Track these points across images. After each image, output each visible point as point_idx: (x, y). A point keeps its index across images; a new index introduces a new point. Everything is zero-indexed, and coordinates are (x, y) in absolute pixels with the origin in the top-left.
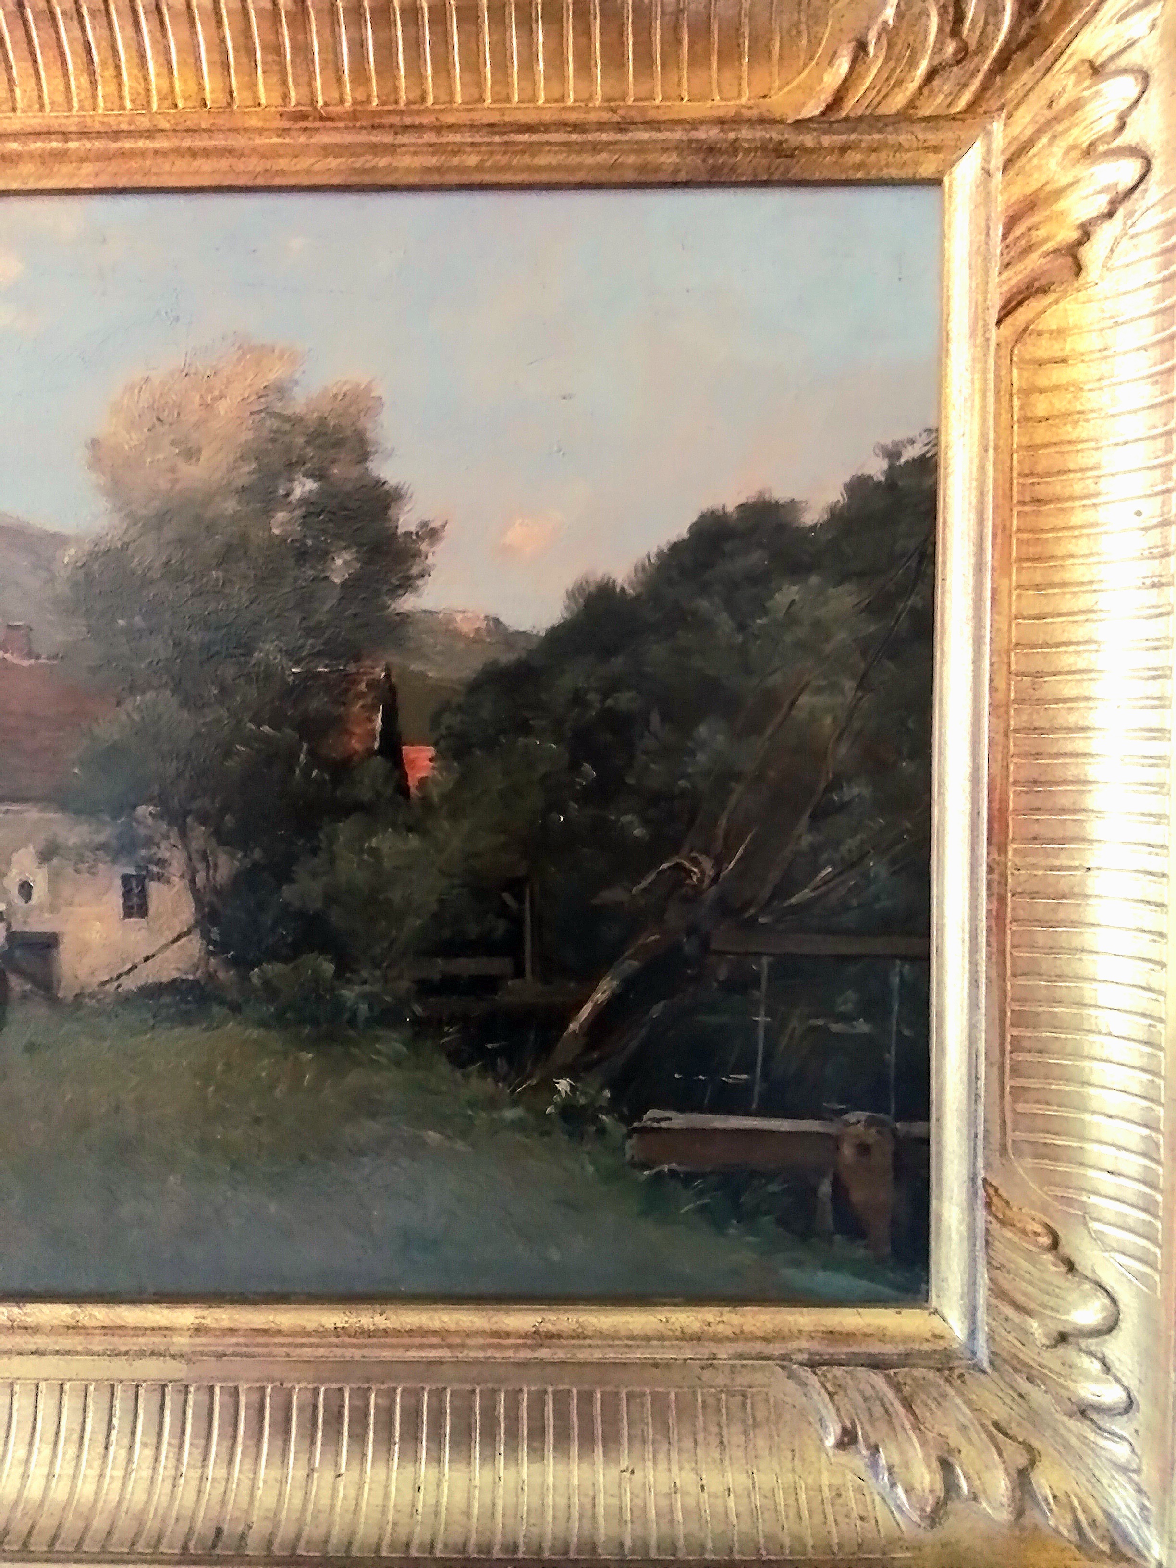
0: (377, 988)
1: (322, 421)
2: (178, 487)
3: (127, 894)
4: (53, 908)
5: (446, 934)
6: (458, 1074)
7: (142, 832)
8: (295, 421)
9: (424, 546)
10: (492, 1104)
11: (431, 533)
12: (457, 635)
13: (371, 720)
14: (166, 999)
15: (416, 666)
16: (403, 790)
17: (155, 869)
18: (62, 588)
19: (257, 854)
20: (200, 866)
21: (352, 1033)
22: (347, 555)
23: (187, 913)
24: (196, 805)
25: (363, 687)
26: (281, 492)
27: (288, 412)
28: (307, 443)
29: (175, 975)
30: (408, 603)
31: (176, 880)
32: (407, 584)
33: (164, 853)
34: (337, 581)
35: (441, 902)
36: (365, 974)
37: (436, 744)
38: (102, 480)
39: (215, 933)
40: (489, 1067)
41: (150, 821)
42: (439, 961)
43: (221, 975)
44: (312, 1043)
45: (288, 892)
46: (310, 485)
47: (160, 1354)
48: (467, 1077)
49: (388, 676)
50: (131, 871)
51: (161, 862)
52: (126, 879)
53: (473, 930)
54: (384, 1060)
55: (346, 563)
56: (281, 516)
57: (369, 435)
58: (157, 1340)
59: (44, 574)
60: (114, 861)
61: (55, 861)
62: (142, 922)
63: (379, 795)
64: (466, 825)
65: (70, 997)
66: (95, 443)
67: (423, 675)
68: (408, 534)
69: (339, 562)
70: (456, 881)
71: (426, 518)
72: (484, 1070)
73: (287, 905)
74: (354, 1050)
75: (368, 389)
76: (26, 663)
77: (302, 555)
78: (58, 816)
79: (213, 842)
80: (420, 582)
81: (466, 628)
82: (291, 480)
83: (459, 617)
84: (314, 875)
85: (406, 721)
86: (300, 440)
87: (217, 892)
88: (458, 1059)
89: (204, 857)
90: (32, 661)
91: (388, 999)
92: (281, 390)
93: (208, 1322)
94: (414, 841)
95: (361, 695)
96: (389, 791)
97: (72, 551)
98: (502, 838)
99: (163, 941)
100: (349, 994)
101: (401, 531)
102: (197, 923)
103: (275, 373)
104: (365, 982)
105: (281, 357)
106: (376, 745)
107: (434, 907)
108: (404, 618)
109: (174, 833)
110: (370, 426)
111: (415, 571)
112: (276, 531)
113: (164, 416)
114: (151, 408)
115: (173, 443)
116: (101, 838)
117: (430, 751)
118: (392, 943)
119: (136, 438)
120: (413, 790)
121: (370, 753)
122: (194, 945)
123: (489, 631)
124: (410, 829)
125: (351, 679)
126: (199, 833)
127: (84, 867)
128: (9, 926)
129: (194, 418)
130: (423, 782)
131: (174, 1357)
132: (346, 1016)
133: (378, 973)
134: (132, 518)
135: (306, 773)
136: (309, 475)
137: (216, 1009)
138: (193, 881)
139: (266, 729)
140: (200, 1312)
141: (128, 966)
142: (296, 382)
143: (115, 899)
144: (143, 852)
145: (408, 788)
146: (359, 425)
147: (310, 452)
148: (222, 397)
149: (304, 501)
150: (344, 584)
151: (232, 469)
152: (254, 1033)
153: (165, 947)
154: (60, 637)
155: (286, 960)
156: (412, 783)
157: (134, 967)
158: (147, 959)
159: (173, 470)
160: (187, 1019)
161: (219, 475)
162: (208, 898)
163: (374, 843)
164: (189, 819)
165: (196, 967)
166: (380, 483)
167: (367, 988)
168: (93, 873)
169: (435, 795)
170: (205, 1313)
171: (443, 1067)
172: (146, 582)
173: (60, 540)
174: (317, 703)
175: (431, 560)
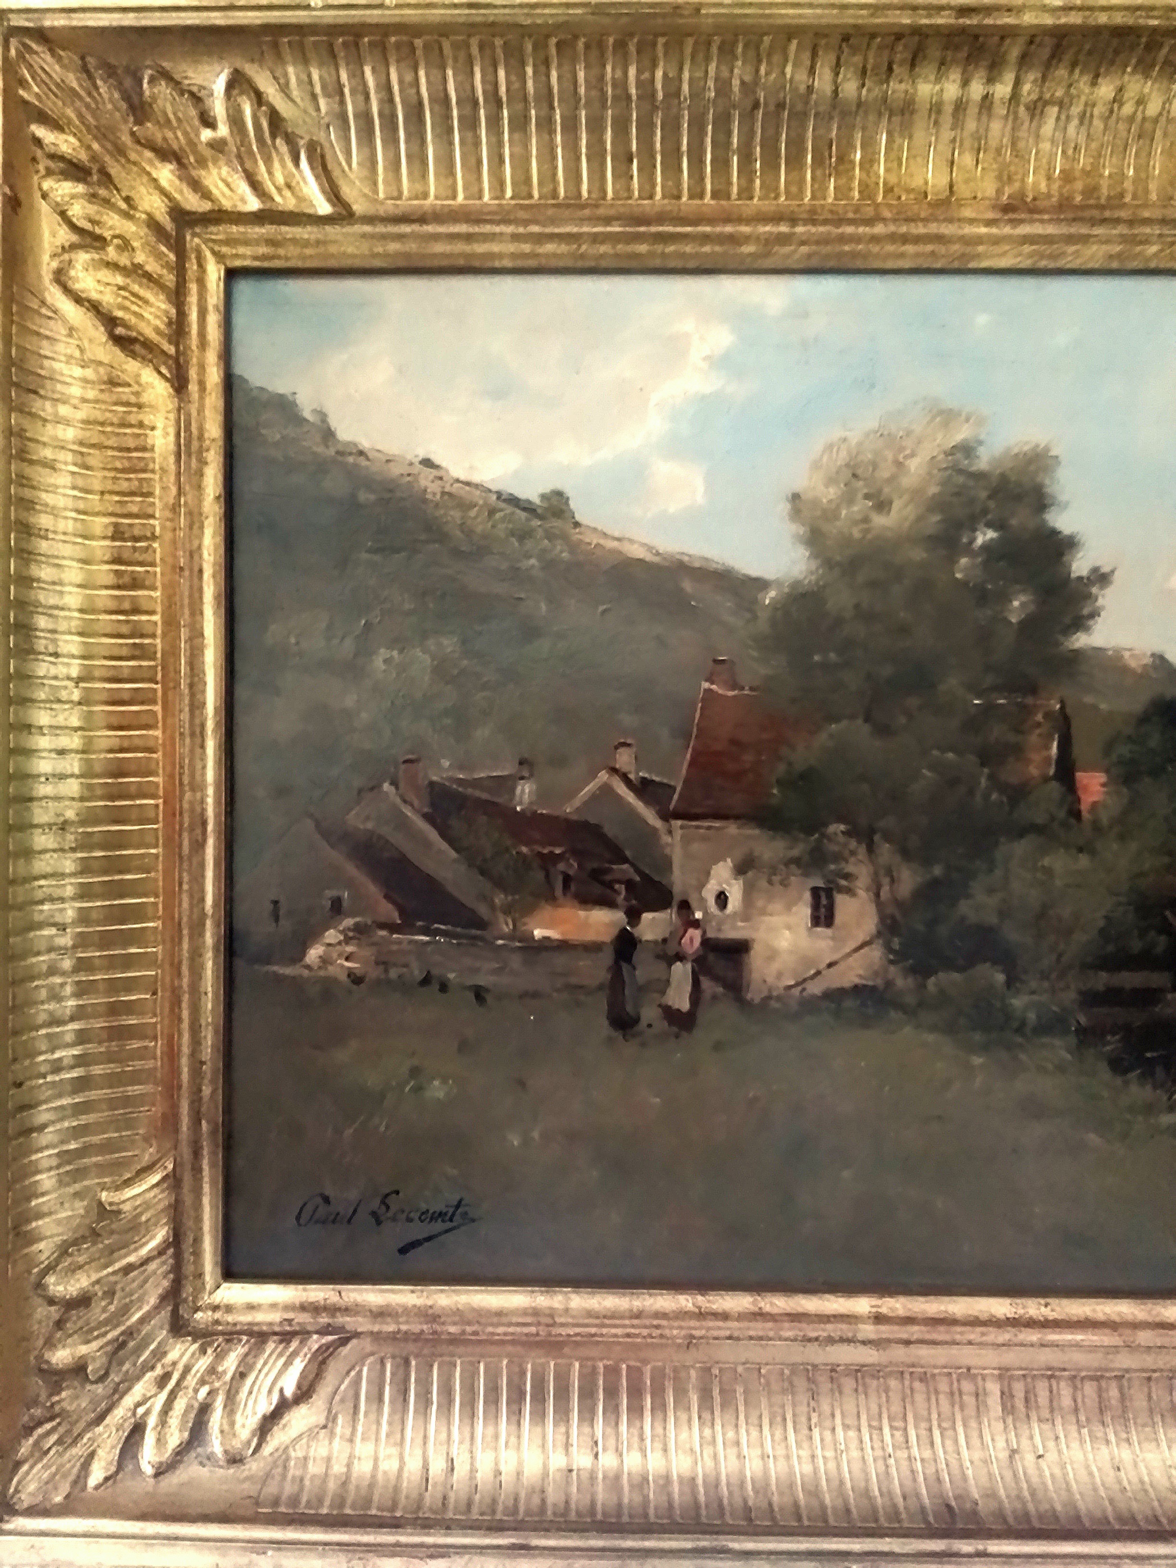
0: (1044, 998)
1: (1003, 477)
2: (869, 536)
3: (816, 906)
4: (746, 918)
5: (1110, 948)
6: (1119, 1081)
7: (833, 848)
8: (980, 476)
9: (1094, 590)
10: (1149, 1109)
11: (1101, 578)
12: (1125, 670)
13: (1048, 748)
14: (849, 1003)
15: (1089, 699)
16: (1076, 814)
17: (843, 882)
18: (763, 625)
19: (938, 871)
20: (886, 881)
21: (1019, 1040)
22: (1023, 598)
23: (870, 924)
24: (882, 824)
25: (1039, 717)
26: (965, 540)
27: (973, 469)
28: (990, 497)
29: (857, 981)
30: (1081, 640)
31: (862, 893)
32: (1080, 623)
33: (850, 868)
34: (1014, 620)
35: (1106, 918)
36: (1033, 984)
37: (1107, 771)
38: (801, 530)
39: (896, 943)
40: (1148, 1074)
41: (842, 839)
42: (1104, 975)
43: (900, 982)
44: (985, 1048)
45: (964, 908)
46: (991, 534)
47: (849, 1341)
48: (1126, 1083)
49: (1063, 708)
50: (820, 883)
51: (847, 876)
52: (815, 891)
53: (1136, 946)
54: (1050, 1066)
55: (1023, 605)
56: (964, 561)
57: (1048, 490)
58: (844, 1326)
59: (748, 615)
60: (806, 875)
61: (750, 874)
62: (828, 932)
63: (1053, 818)
64: (1134, 846)
65: (757, 1000)
66: (795, 497)
67: (1095, 707)
68: (1080, 578)
69: (1016, 603)
70: (1122, 899)
71: (1097, 564)
72: (1143, 1076)
73: (963, 919)
74: (1023, 1057)
75: (1047, 449)
76: (731, 693)
77: (982, 597)
78: (757, 832)
79: (898, 858)
80: (1091, 622)
81: (1133, 664)
82: (974, 530)
83: (1127, 654)
84: (991, 891)
85: (1080, 750)
86: (983, 494)
87: (899, 903)
88: (1118, 1066)
89: (889, 872)
90: (736, 692)
91: (1055, 1008)
92: (967, 449)
93: (884, 1310)
94: (1084, 861)
95: (1039, 725)
96: (1062, 814)
97: (772, 594)
98: (1166, 860)
99: (847, 950)
100: (1018, 1002)
101: (1073, 575)
102: (879, 934)
103: (961, 434)
104: (1033, 993)
105: (967, 420)
106: (1052, 771)
107: (1101, 923)
108: (1077, 655)
109: (862, 850)
110: (1047, 482)
111: (1085, 612)
112: (959, 576)
113: (859, 472)
114: (847, 465)
115: (867, 497)
116: (795, 852)
117: (1102, 777)
118: (1060, 956)
119: (833, 492)
120: (1085, 815)
121: (1046, 779)
122: (876, 953)
123: (1155, 667)
124: (1081, 850)
125: (1026, 711)
126: (885, 850)
127: (776, 879)
128: (704, 933)
129: (886, 474)
130: (1095, 804)
131: (864, 1343)
132: (1015, 1025)
133: (1046, 984)
134: (828, 564)
135: (986, 797)
136: (989, 525)
137: (893, 1014)
138: (877, 895)
139: (950, 755)
140: (875, 1301)
141: (812, 972)
142: (980, 443)
143: (804, 911)
144: (832, 867)
145: (1079, 812)
146: (1039, 479)
147: (992, 504)
148: (913, 455)
149: (986, 548)
150: (1020, 623)
151: (919, 519)
152: (930, 1038)
153: (849, 955)
154: (763, 671)
155: (961, 969)
156: (1084, 807)
157: (818, 973)
158: (830, 965)
159: (866, 520)
160: (866, 1023)
161: (907, 524)
162: (891, 910)
163: (1046, 861)
164: (877, 838)
165: (876, 974)
166: (1054, 533)
167: (1035, 998)
168: (784, 884)
169: (1105, 820)
170: (879, 1302)
171: (1104, 1073)
172: (839, 622)
173: (761, 584)
174: (998, 732)
175: (1100, 602)
